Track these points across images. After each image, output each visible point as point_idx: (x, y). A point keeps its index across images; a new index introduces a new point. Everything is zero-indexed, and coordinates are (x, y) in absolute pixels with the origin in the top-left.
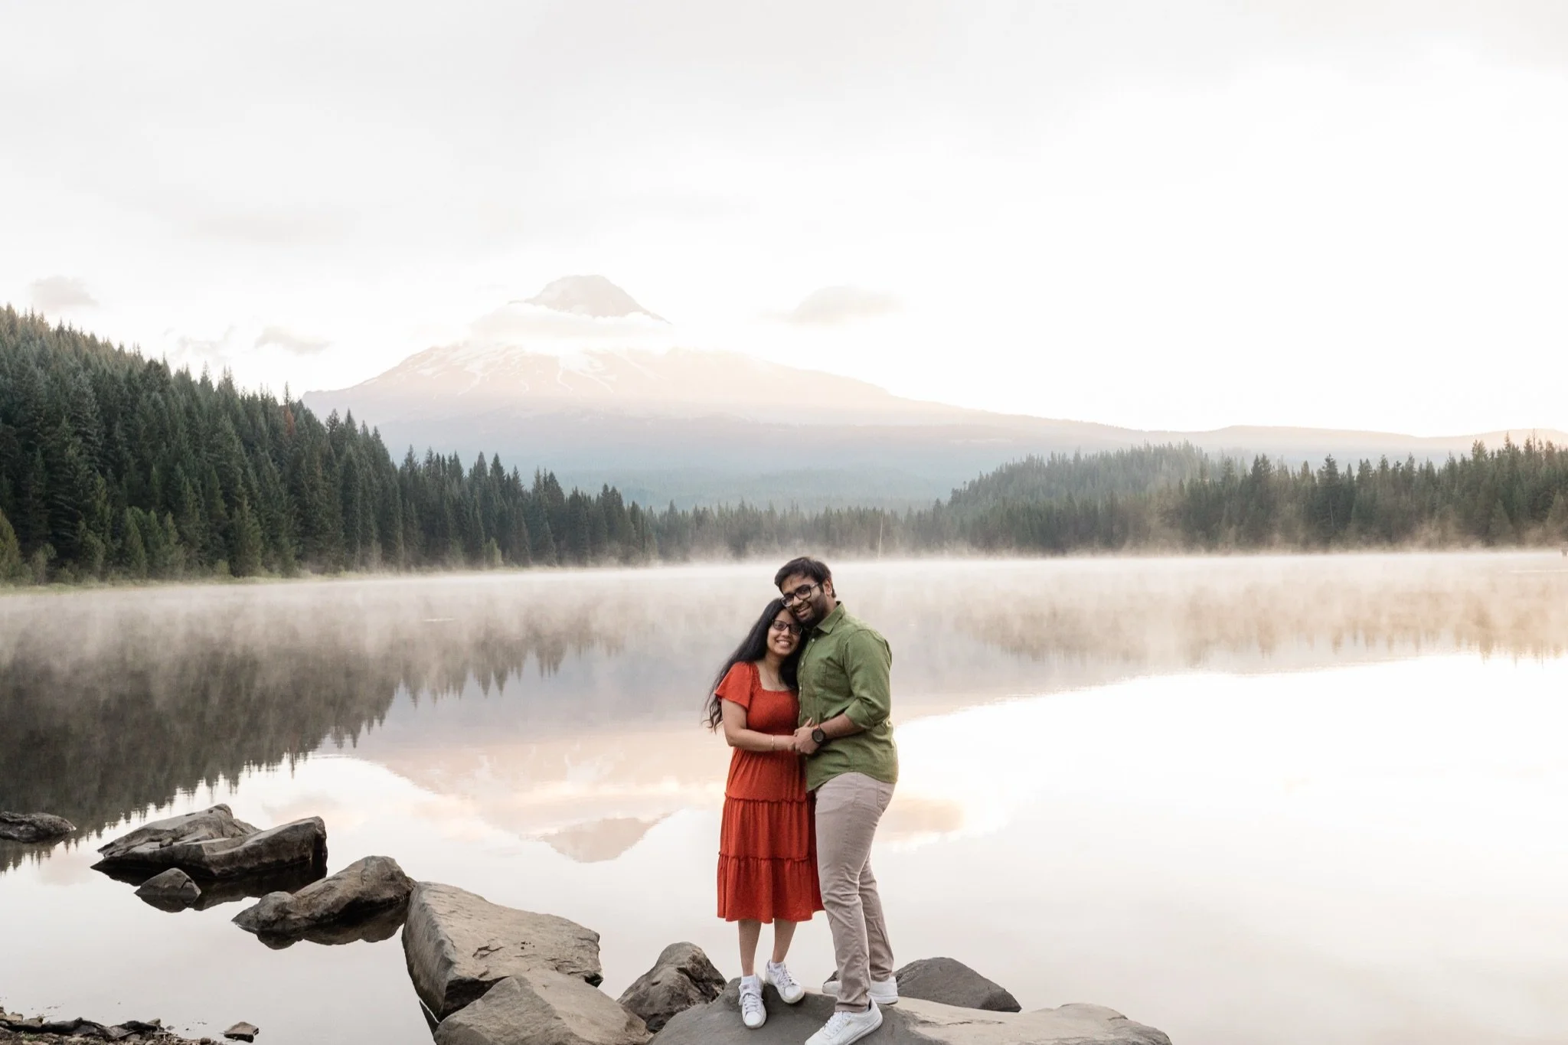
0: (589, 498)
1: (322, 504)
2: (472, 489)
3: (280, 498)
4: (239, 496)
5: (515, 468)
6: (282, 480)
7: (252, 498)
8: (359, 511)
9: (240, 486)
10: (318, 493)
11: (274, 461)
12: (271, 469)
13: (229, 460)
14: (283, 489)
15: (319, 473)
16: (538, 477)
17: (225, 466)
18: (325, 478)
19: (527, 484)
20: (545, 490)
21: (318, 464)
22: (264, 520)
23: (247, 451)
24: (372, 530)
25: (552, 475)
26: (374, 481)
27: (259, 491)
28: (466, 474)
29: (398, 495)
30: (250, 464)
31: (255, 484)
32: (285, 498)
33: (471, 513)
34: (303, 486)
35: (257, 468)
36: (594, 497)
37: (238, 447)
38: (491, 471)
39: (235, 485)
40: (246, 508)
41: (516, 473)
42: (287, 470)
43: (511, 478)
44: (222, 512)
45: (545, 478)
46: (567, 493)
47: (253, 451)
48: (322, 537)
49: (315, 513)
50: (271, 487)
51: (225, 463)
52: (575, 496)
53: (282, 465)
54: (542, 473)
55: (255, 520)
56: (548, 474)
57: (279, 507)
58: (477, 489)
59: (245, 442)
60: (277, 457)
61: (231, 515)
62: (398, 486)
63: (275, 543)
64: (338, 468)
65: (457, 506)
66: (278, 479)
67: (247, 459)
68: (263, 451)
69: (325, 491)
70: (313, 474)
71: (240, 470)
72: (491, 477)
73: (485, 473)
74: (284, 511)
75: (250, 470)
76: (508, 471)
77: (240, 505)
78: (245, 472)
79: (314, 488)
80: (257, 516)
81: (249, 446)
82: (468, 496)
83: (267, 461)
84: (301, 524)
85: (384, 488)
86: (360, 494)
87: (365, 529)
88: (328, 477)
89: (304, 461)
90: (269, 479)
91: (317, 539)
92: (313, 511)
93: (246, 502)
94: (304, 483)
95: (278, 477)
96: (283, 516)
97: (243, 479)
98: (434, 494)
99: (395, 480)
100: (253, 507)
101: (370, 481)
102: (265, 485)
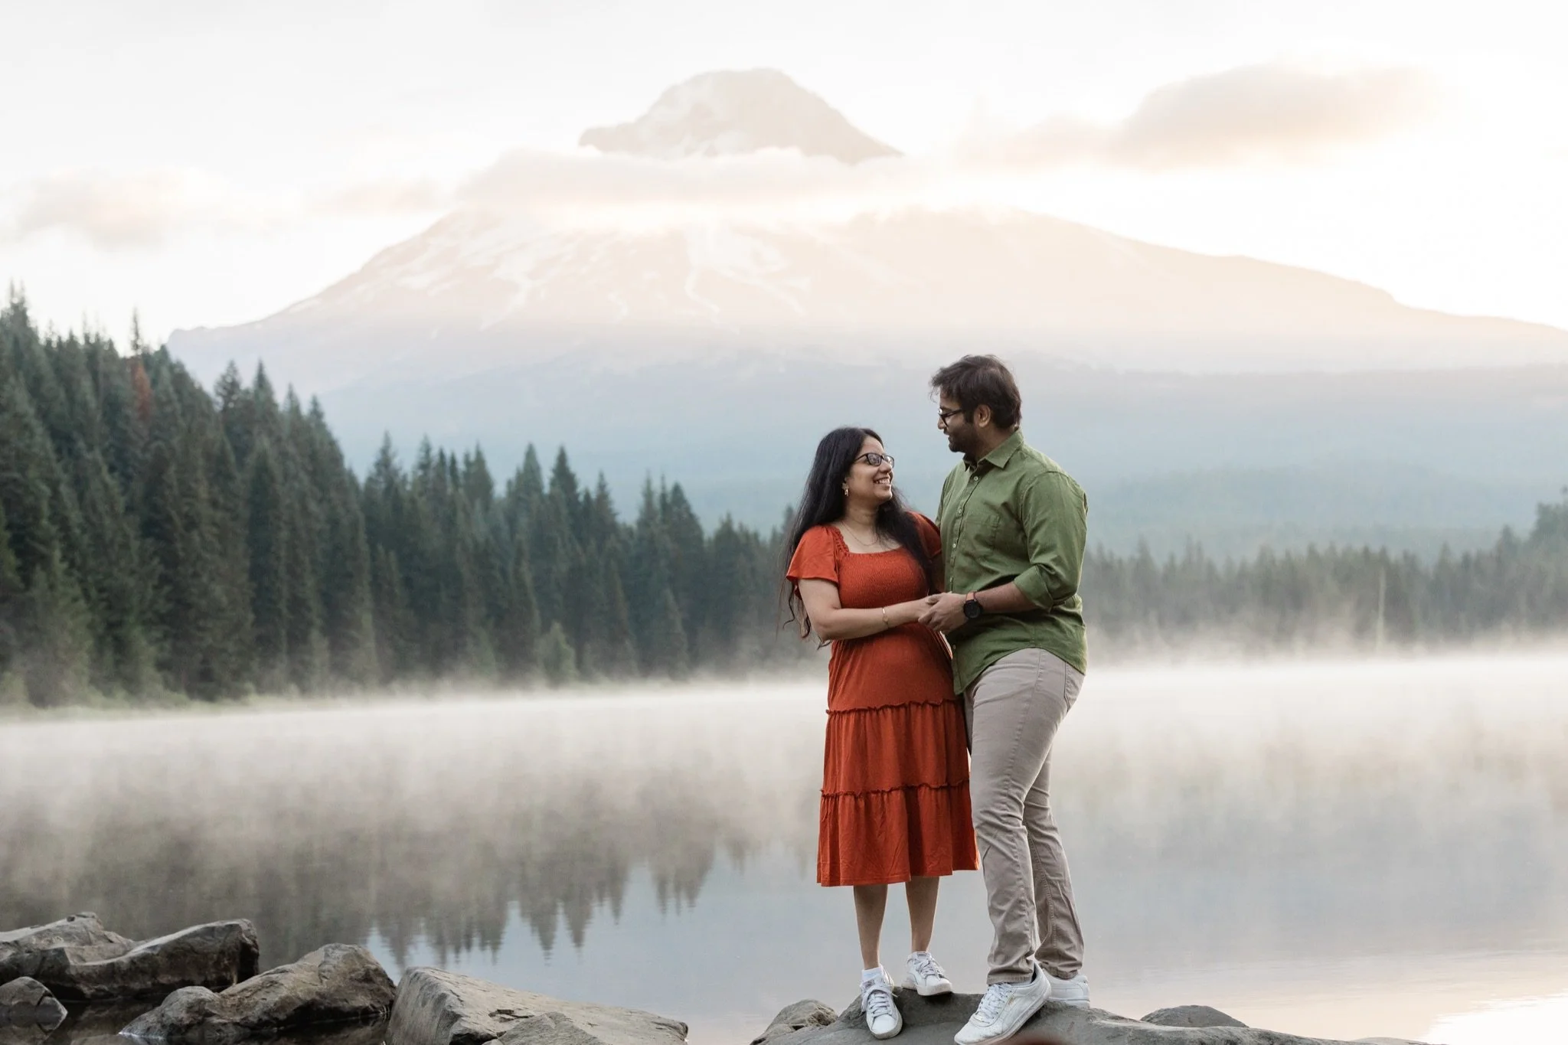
0: (756, 535)
1: (208, 556)
2: (511, 520)
3: (125, 546)
4: (46, 543)
5: (601, 476)
6: (129, 509)
7: (70, 546)
8: (282, 570)
9: (45, 522)
10: (201, 535)
11: (112, 469)
12: (106, 486)
13: (23, 470)
14: (131, 528)
15: (203, 491)
16: (648, 494)
17: (15, 480)
18: (214, 504)
19: (627, 511)
20: (664, 521)
21: (200, 474)
22: (93, 593)
23: (58, 451)
24: (309, 609)
25: (677, 489)
26: (313, 507)
27: (84, 531)
28: (500, 490)
29: (362, 536)
30: (65, 477)
31: (75, 516)
32: (135, 544)
33: (510, 568)
34: (169, 519)
35: (79, 483)
36: (765, 535)
37: (41, 442)
38: (553, 483)
39: (37, 518)
40: (59, 566)
41: (602, 487)
42: (138, 487)
43: (594, 496)
44: (10, 575)
45: (663, 496)
46: (710, 527)
47: (70, 451)
48: (210, 625)
49: (196, 575)
50: (107, 521)
51: (16, 475)
52: (727, 533)
53: (129, 478)
54: (656, 486)
55: (77, 591)
56: (669, 487)
57: (123, 563)
58: (523, 521)
59: (54, 433)
60: (120, 463)
61: (28, 582)
62: (361, 517)
63: (116, 639)
64: (241, 480)
65: (482, 557)
66: (120, 508)
67: (58, 468)
68: (90, 448)
69: (215, 530)
70: (188, 493)
71: (45, 489)
72: (551, 497)
73: (538, 488)
74: (132, 572)
75: (64, 489)
76: (586, 482)
77: (45, 560)
78: (56, 494)
79: (191, 524)
80: (81, 581)
81: (63, 439)
82: (505, 534)
83: (99, 471)
84: (168, 599)
85: (334, 523)
86: (284, 534)
87: (297, 604)
88: (221, 500)
89: (172, 469)
90: (102, 508)
91: (200, 629)
92: (191, 571)
93: (57, 554)
94: (173, 513)
95: (121, 503)
96: (131, 582)
97: (52, 507)
98: (434, 539)
99: (355, 506)
100: (72, 564)
101: (304, 508)
102: (94, 519)
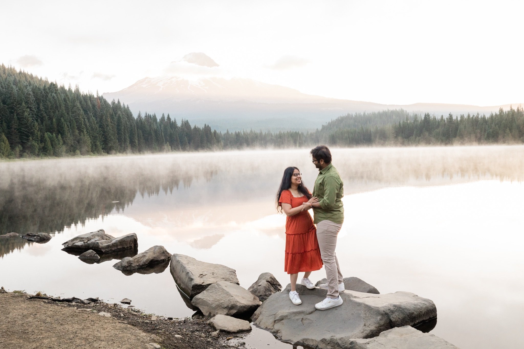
1: (110, 131)
2: (160, 125)
3: (96, 129)
4: (83, 128)
5: (175, 118)
6: (97, 123)
7: (87, 129)
8: (123, 133)
9: (83, 125)
10: (109, 127)
11: (94, 116)
12: (93, 119)
13: (79, 117)
14: (97, 126)
15: (109, 120)
16: (182, 121)
17: (77, 118)
18: (111, 122)
19: (179, 124)
20: (185, 126)
21: (109, 117)
22: (91, 136)
23: (85, 113)
24: (127, 140)
26: (128, 123)
27: (89, 127)
28: (158, 120)
29: (136, 128)
30: (86, 118)
31: (88, 124)
32: (98, 129)
33: (160, 133)
35: (88, 119)
36: (201, 128)
37: (82, 112)
38: (167, 120)
39: (81, 125)
40: (85, 132)
41: (175, 120)
42: (98, 119)
43: (174, 122)
44: (77, 134)
45: (185, 122)
46: (192, 127)
47: (87, 113)
48: (111, 142)
50: (93, 125)
52: (195, 128)
53: (97, 118)
54: (184, 120)
55: (88, 137)
56: (186, 120)
57: (96, 132)
58: (162, 126)
59: (84, 110)
60: (95, 115)
61: (80, 135)
62: (136, 125)
63: (95, 144)
64: (116, 118)
65: (156, 132)
67: (85, 116)
68: (90, 113)
69: (111, 127)
70: (107, 121)
71: (83, 120)
72: (167, 122)
73: (165, 120)
75: (86, 120)
76: (172, 119)
77: (83, 132)
79: (107, 126)
80: (89, 135)
81: (85, 111)
82: (159, 128)
83: (92, 117)
84: (104, 138)
85: (131, 126)
87: (125, 139)
88: (112, 122)
89: (104, 116)
90: (92, 123)
91: (109, 143)
92: (107, 133)
93: (85, 130)
94: (104, 124)
95: (96, 122)
96: (97, 135)
97: (84, 123)
98: (148, 128)
99: (135, 123)
100: (87, 132)
101: (126, 123)
102: (91, 125)
